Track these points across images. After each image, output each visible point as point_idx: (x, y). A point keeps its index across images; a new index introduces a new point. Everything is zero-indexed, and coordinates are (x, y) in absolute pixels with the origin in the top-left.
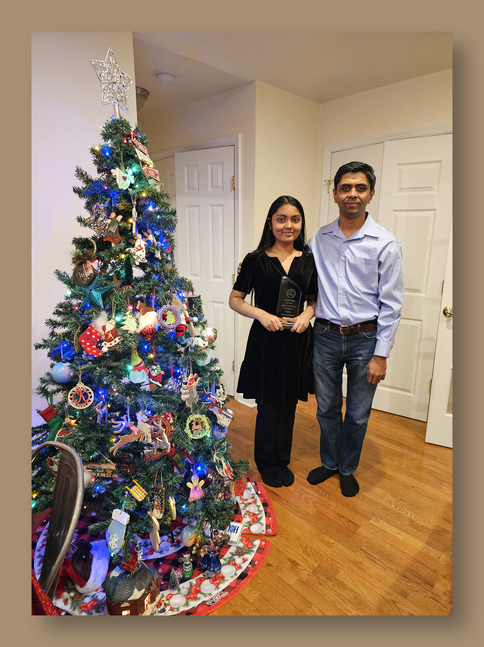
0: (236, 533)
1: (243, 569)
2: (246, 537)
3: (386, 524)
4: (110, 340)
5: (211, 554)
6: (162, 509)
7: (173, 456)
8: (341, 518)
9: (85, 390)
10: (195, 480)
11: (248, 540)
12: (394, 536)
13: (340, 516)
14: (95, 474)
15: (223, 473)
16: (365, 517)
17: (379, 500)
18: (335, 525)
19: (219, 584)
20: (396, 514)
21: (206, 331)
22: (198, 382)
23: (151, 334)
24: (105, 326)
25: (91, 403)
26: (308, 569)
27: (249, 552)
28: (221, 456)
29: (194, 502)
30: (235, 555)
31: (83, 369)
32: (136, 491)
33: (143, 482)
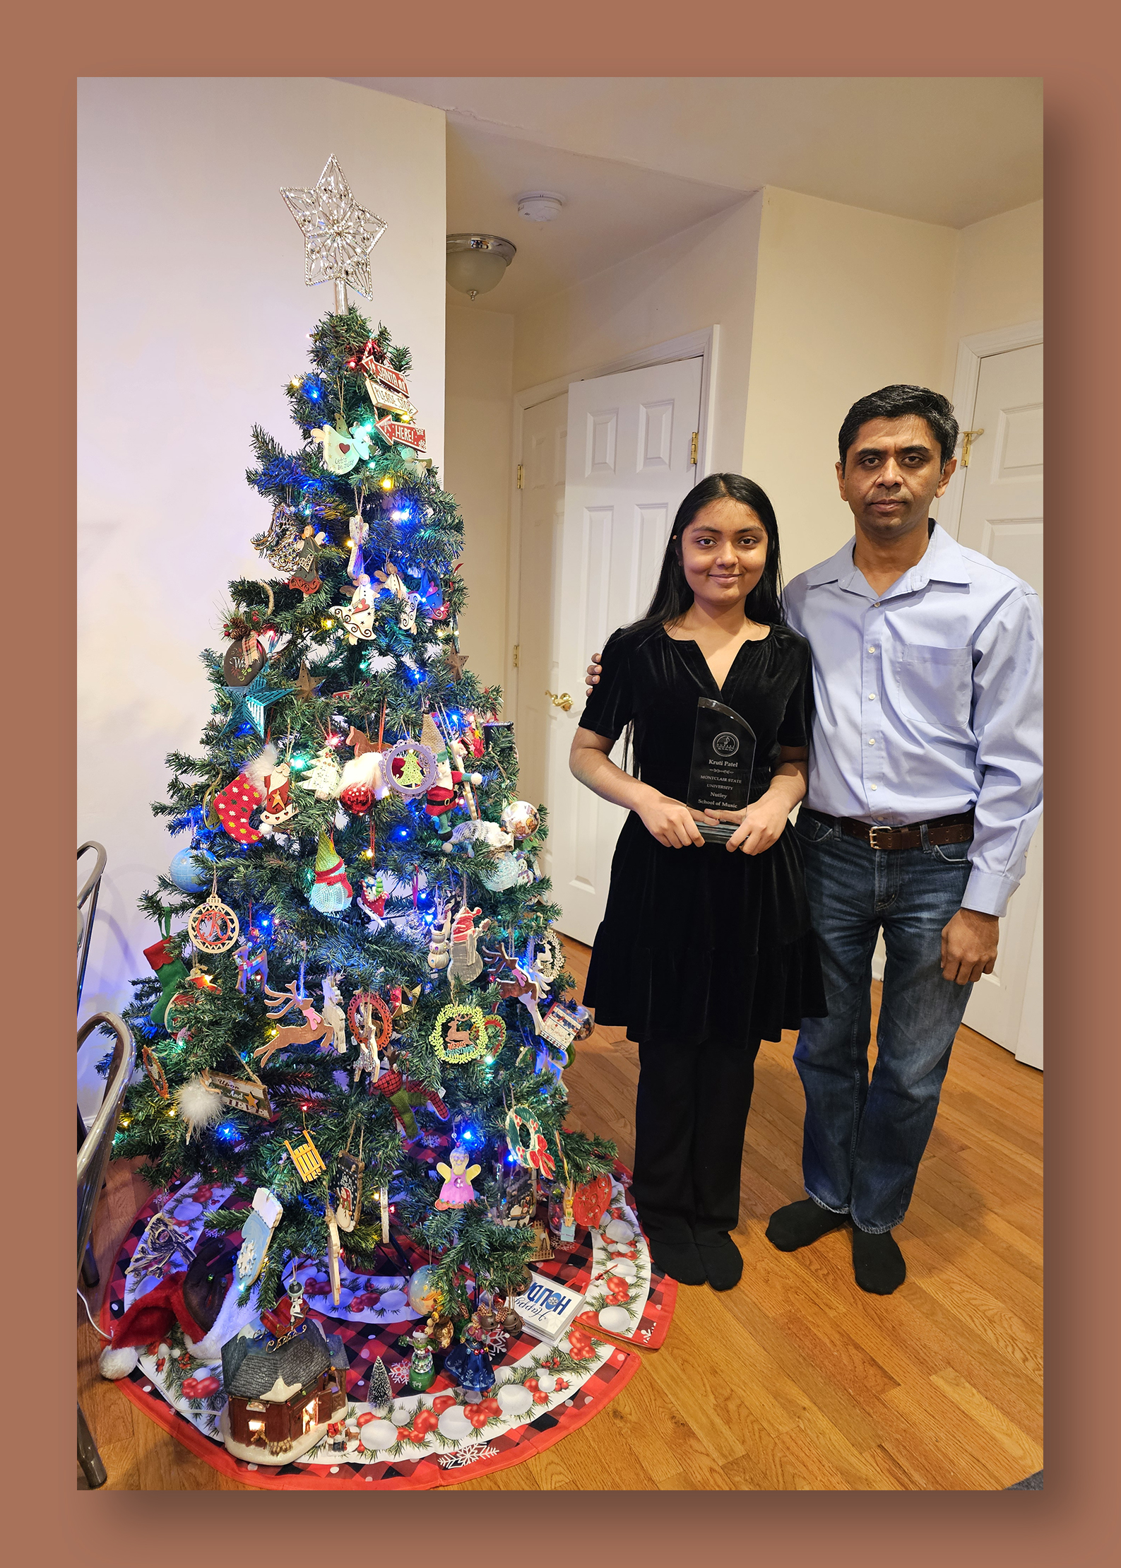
0: (559, 1313)
1: (551, 1407)
2: (584, 1332)
3: (978, 1398)
4: (276, 810)
5: (471, 1347)
6: (353, 1211)
7: (393, 1094)
8: (851, 1348)
9: (223, 912)
10: (459, 1162)
11: (585, 1339)
12: (993, 1438)
13: (849, 1342)
14: (227, 1100)
15: (525, 1160)
16: (921, 1362)
17: (980, 1327)
18: (827, 1363)
19: (483, 1424)
20: (1019, 1377)
21: (512, 808)
22: (484, 927)
23: (364, 804)
24: (269, 776)
25: (232, 942)
26: (715, 1455)
27: (577, 1368)
28: (531, 1116)
29: (448, 1212)
30: (543, 1367)
31: (222, 868)
32: (305, 1156)
33: (327, 1139)
